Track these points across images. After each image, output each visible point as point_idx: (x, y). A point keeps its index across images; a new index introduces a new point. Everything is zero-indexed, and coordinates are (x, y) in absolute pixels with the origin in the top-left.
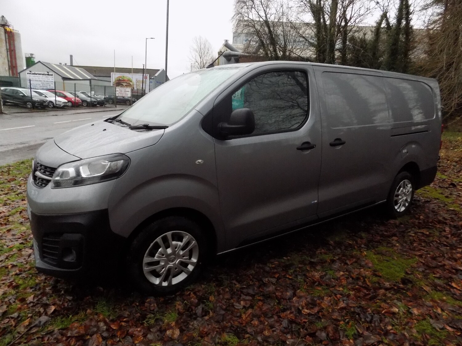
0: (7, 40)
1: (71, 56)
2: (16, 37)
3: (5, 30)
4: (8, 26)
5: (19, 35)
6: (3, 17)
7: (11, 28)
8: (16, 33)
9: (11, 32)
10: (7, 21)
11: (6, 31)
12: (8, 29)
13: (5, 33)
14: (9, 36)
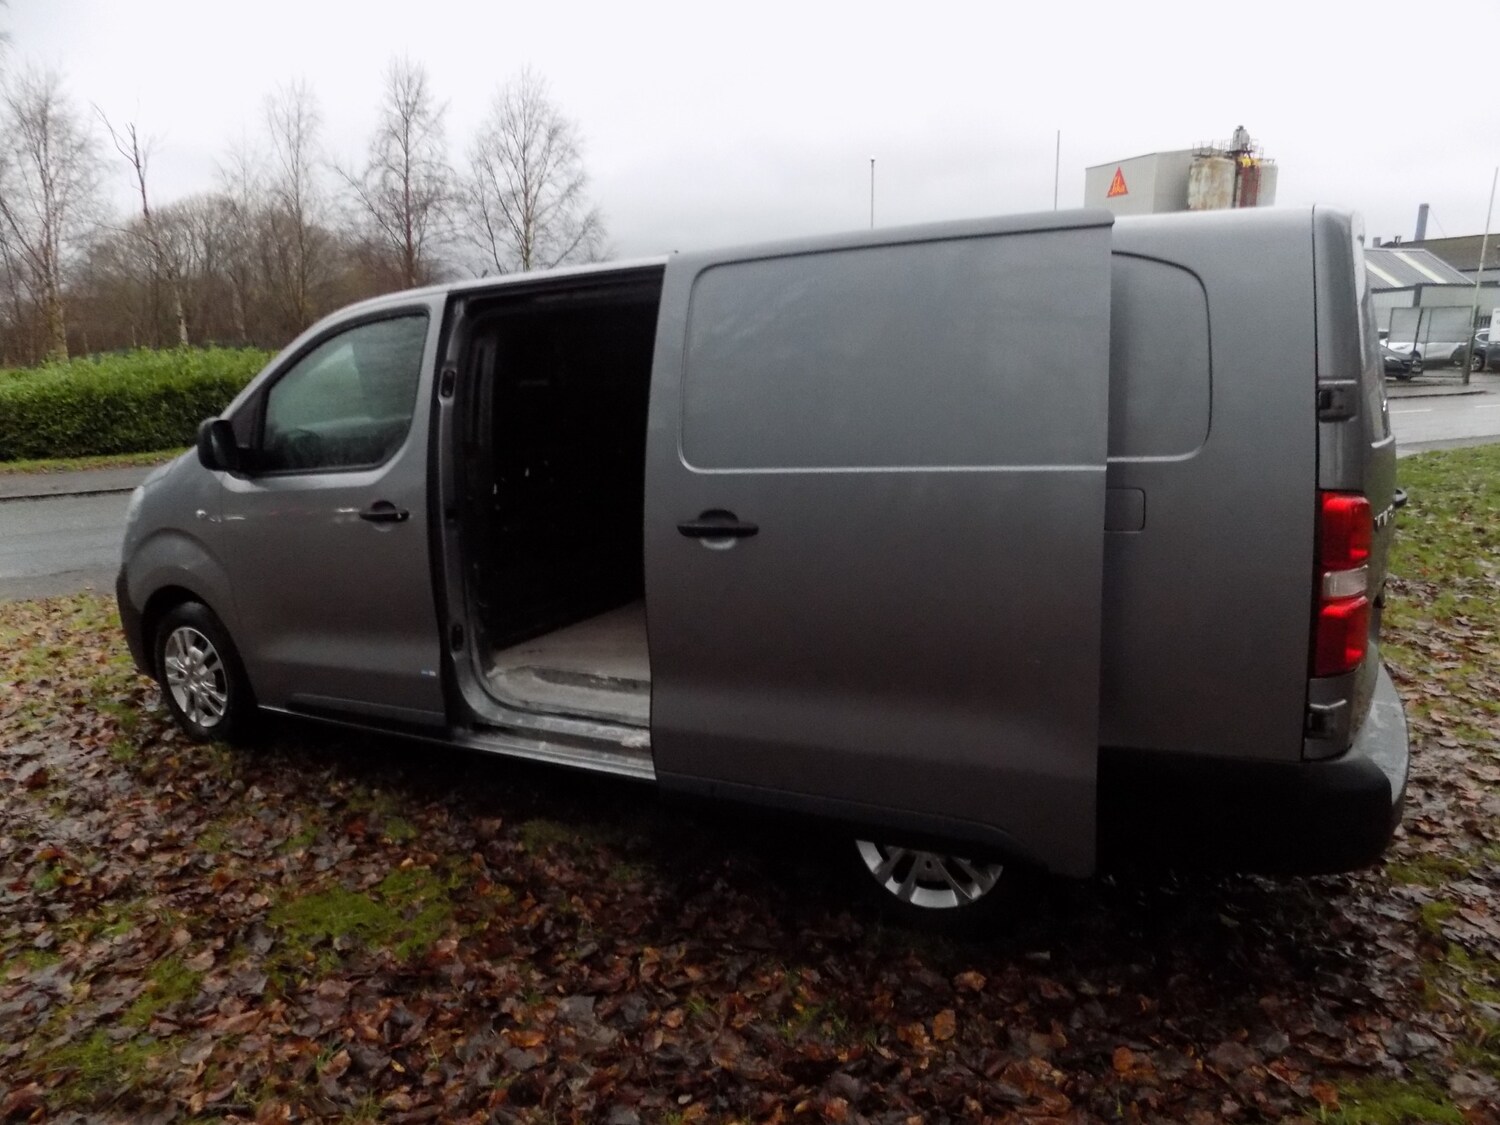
0: (1239, 193)
1: (1424, 209)
2: (1263, 180)
3: (1239, 165)
4: (1249, 152)
5: (1273, 170)
6: (1241, 128)
7: (1255, 156)
8: (1266, 168)
9: (1252, 167)
10: (1248, 138)
11: (1239, 167)
12: (1245, 161)
13: (1237, 174)
14: (1245, 181)
